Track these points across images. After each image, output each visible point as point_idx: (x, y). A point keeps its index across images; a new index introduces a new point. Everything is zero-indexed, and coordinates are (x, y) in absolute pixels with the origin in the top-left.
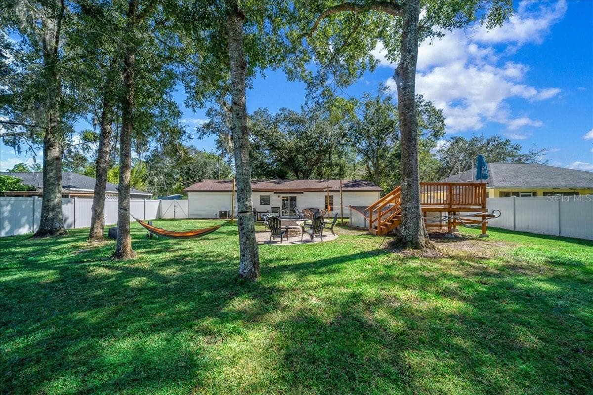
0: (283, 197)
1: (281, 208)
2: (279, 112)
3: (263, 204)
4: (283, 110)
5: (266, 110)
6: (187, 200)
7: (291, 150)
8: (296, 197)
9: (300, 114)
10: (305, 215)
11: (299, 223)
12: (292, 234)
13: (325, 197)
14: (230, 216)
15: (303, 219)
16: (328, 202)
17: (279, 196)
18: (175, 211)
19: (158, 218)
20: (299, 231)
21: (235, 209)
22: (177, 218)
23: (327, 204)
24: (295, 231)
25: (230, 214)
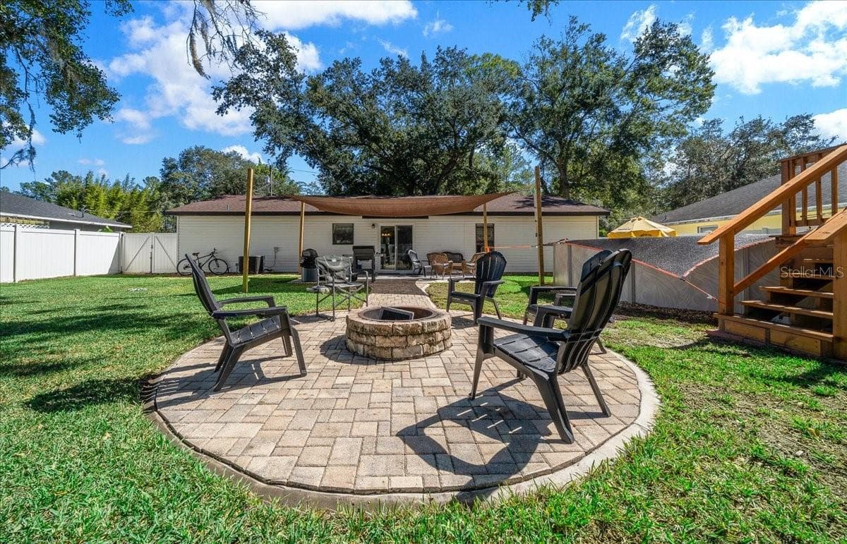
1: (378, 249)
3: (338, 242)
8: (411, 226)
10: (433, 267)
11: (423, 285)
12: (414, 343)
13: (477, 227)
14: (264, 268)
15: (428, 277)
16: (486, 239)
17: (373, 225)
18: (151, 258)
19: (114, 272)
20: (441, 331)
21: (279, 254)
22: (156, 272)
23: (483, 242)
24: (423, 329)
25: (267, 265)
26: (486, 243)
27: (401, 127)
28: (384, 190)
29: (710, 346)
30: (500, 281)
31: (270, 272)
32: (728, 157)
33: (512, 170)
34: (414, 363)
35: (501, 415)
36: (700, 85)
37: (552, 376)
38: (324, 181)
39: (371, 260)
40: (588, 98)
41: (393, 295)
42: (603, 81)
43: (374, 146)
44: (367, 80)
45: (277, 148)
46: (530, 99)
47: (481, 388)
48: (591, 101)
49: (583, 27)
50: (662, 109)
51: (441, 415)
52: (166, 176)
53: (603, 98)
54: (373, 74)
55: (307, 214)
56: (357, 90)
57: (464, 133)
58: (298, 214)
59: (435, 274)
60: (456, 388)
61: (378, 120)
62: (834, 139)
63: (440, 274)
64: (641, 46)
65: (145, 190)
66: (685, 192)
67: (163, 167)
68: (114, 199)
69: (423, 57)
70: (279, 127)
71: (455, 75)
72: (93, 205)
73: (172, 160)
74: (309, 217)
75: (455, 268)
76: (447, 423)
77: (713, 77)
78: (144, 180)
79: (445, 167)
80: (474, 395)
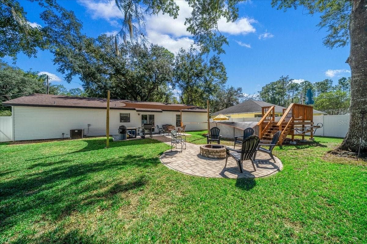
0: (143, 116)
3: (123, 121)
8: (154, 115)
13: (177, 116)
14: (84, 135)
17: (139, 114)
21: (90, 127)
31: (86, 137)
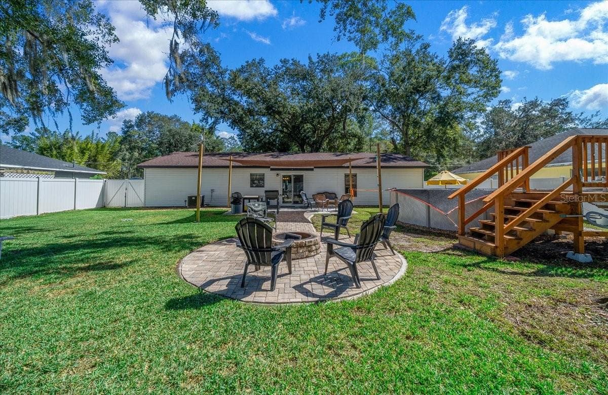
0: (284, 176)
1: (281, 192)
2: (280, 64)
3: (254, 185)
4: (285, 62)
5: (262, 60)
6: (143, 181)
7: (294, 116)
8: (302, 176)
9: (307, 66)
10: (316, 203)
11: (309, 216)
12: (301, 251)
13: (345, 176)
14: (205, 203)
15: (313, 209)
16: (351, 183)
17: (278, 174)
18: (126, 197)
19: (101, 206)
20: (314, 245)
21: (214, 193)
22: (129, 206)
23: (349, 185)
24: (305, 244)
25: (206, 202)
26: (351, 187)
27: (295, 104)
28: (284, 149)
29: (450, 252)
30: (350, 217)
31: (208, 206)
32: (516, 125)
33: (374, 130)
34: (301, 261)
35: (336, 280)
36: (493, 79)
37: (354, 263)
38: (242, 138)
39: (276, 199)
40: (420, 87)
41: (291, 223)
42: (429, 75)
43: (277, 116)
44: (271, 72)
45: (209, 118)
46: (383, 85)
47: (329, 271)
48: (422, 89)
49: (419, 37)
50: (469, 95)
51: (311, 281)
52: (125, 133)
53: (430, 87)
54: (275, 68)
55: (233, 167)
56: (264, 80)
57: (339, 108)
58: (228, 167)
59: (317, 207)
60: (319, 271)
61: (280, 99)
62: (582, 113)
63: (322, 207)
64: (452, 53)
65: (106, 141)
66: (488, 148)
67: (124, 126)
68: (85, 149)
69: (310, 58)
70: (210, 104)
71: (331, 71)
72: (69, 153)
73: (130, 121)
74: (235, 169)
75: (331, 203)
76: (312, 283)
77: (500, 74)
78: (107, 134)
79: (326, 131)
80: (326, 273)
